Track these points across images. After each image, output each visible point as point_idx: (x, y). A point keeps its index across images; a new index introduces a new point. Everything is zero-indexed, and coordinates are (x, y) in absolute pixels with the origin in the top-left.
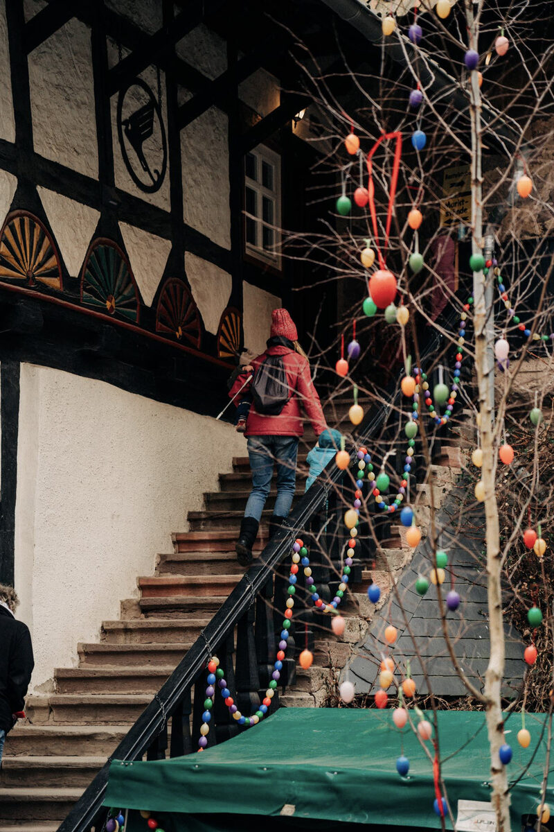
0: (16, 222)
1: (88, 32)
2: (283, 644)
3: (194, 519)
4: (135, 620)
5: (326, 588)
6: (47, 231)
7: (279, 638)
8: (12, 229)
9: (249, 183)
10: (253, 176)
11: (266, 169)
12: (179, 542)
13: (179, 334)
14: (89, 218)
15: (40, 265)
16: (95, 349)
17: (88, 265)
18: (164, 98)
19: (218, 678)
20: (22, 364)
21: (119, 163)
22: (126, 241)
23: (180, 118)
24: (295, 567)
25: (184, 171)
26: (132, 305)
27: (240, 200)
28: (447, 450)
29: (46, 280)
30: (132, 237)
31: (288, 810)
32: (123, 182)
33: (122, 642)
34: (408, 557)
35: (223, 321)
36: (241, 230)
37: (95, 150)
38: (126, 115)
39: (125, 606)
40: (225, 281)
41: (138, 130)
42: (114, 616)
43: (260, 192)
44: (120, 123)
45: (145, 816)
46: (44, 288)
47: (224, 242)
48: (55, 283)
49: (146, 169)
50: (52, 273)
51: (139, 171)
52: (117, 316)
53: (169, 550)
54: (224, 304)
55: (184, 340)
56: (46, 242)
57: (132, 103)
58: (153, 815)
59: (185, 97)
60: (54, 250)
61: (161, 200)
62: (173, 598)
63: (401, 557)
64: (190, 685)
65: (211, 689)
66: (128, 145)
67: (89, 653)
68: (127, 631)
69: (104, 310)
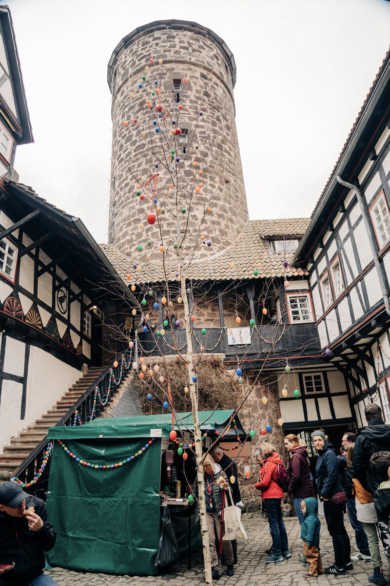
0: (32, 311)
1: (52, 278)
2: (93, 411)
3: (70, 390)
4: (56, 410)
5: (103, 400)
6: (39, 315)
7: (92, 409)
8: (31, 312)
9: (84, 319)
10: (85, 318)
11: (88, 317)
12: (67, 394)
13: (68, 346)
14: (49, 315)
15: (37, 322)
16: (49, 345)
17: (48, 325)
18: (67, 296)
19: (77, 416)
20: (31, 346)
21: (56, 306)
22: (57, 322)
23: (70, 301)
24: (96, 393)
25: (71, 312)
26: (58, 337)
27: (82, 322)
28: (128, 375)
29: (38, 326)
30: (59, 322)
31: (101, 436)
32: (57, 310)
33: (52, 414)
34: (121, 397)
35: (78, 346)
36: (82, 328)
37: (51, 301)
38: (59, 296)
39: (53, 407)
40: (79, 338)
41: (61, 300)
42: (51, 409)
43: (87, 322)
44: (57, 298)
45: (59, 441)
46: (37, 328)
47: (79, 329)
48: (40, 327)
49: (63, 309)
50: (40, 325)
51: (61, 309)
52: (54, 338)
53: (64, 396)
54: (78, 343)
55: (69, 348)
56: (38, 318)
57: (61, 295)
58: (61, 440)
59: (71, 297)
60: (40, 320)
61: (65, 316)
62: (65, 405)
63: (119, 396)
64: (70, 417)
65: (76, 418)
66: (59, 303)
67: (44, 417)
68: (54, 412)
69: (51, 337)
